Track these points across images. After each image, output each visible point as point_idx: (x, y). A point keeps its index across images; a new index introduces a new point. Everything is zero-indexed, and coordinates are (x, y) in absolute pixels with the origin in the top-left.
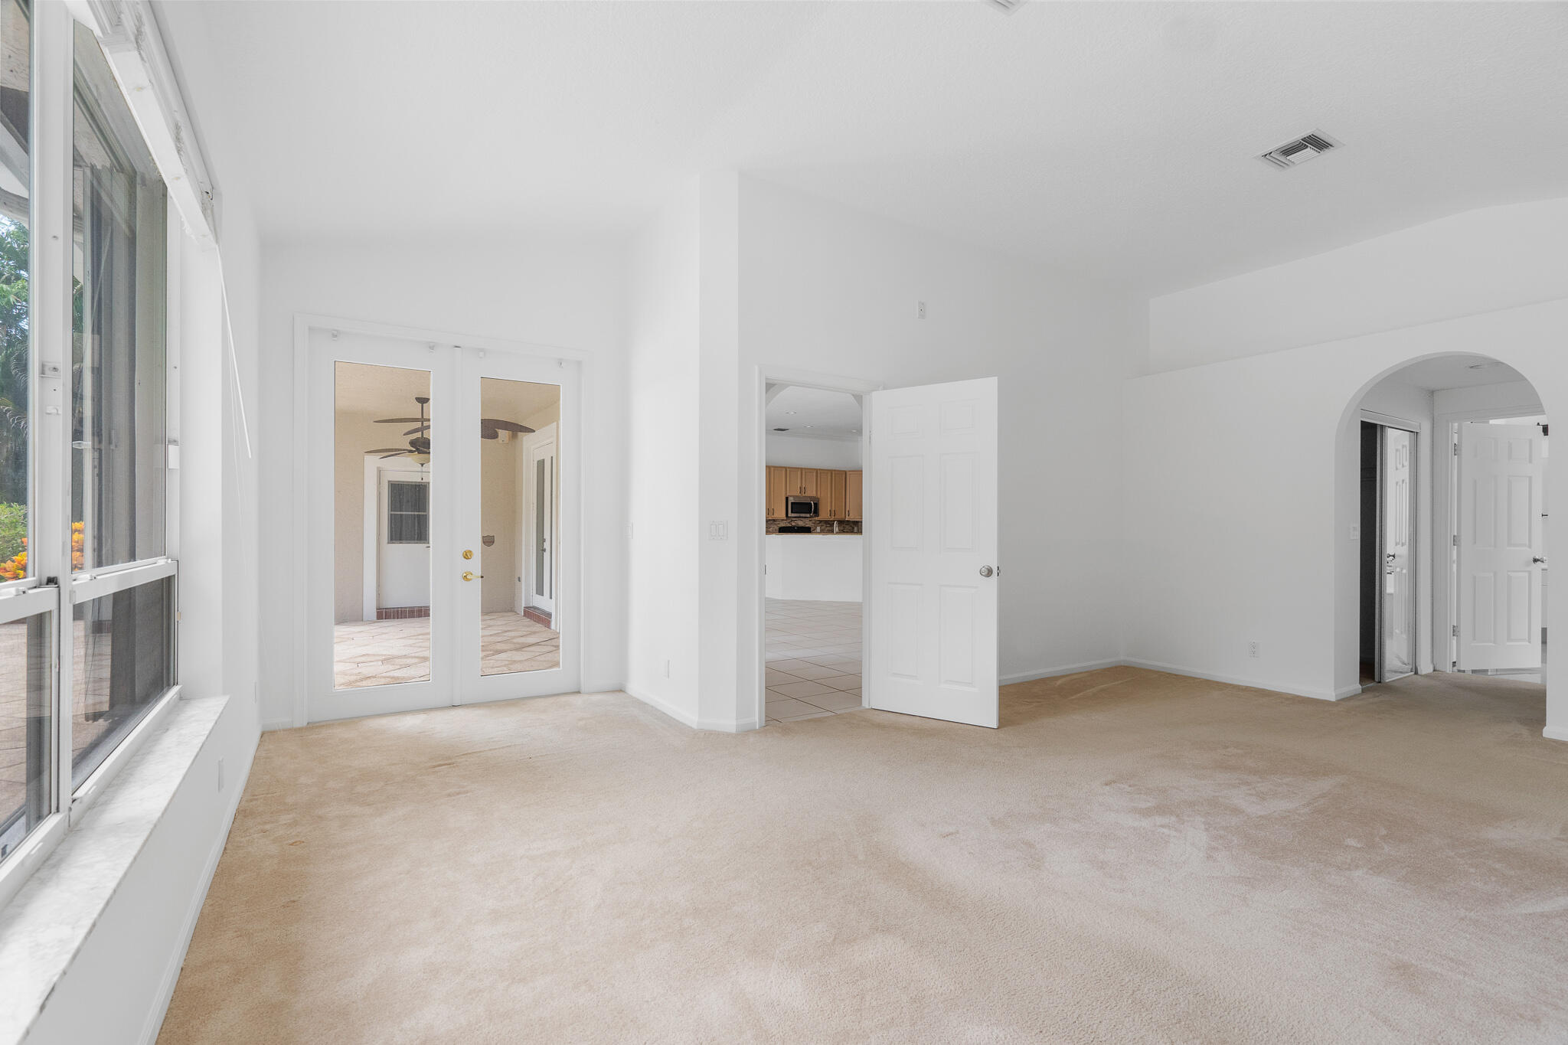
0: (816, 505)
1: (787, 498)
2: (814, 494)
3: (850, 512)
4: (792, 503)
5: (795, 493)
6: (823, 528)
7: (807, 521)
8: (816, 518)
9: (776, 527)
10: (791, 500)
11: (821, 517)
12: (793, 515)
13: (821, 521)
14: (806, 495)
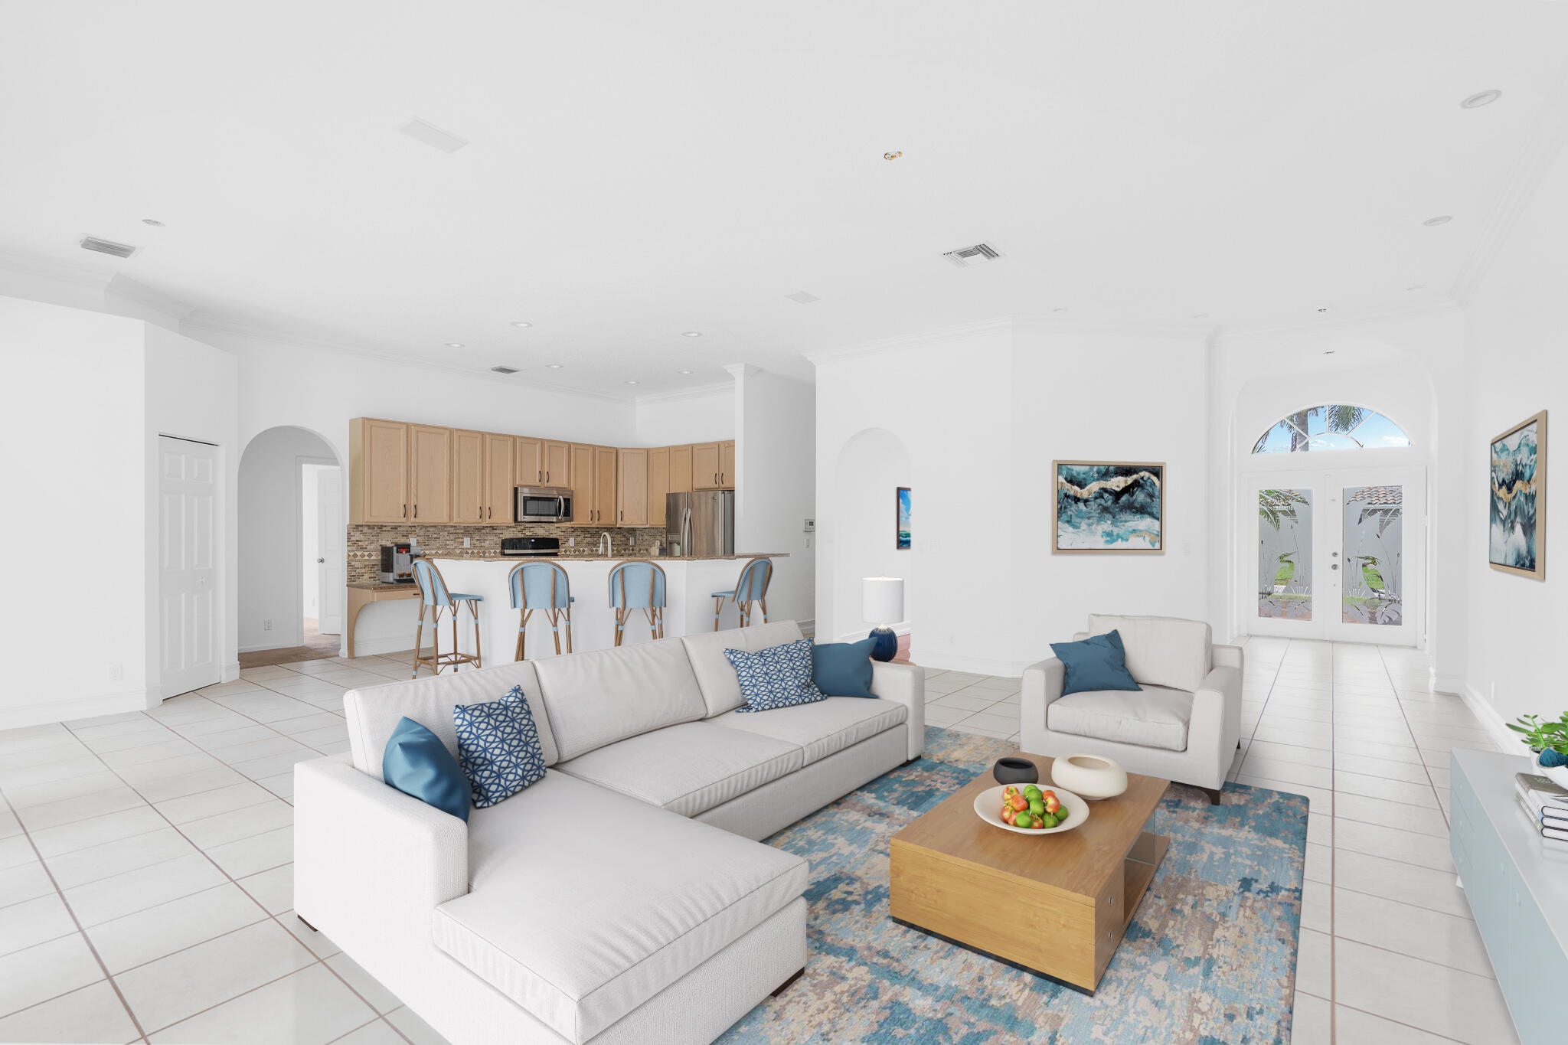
0: (567, 501)
1: (516, 490)
2: (564, 483)
3: (625, 514)
4: (526, 499)
5: (530, 480)
6: (579, 539)
7: (552, 527)
8: (568, 524)
9: (496, 539)
10: (525, 492)
11: (576, 523)
12: (528, 518)
13: (575, 529)
14: (551, 484)
